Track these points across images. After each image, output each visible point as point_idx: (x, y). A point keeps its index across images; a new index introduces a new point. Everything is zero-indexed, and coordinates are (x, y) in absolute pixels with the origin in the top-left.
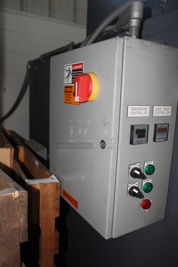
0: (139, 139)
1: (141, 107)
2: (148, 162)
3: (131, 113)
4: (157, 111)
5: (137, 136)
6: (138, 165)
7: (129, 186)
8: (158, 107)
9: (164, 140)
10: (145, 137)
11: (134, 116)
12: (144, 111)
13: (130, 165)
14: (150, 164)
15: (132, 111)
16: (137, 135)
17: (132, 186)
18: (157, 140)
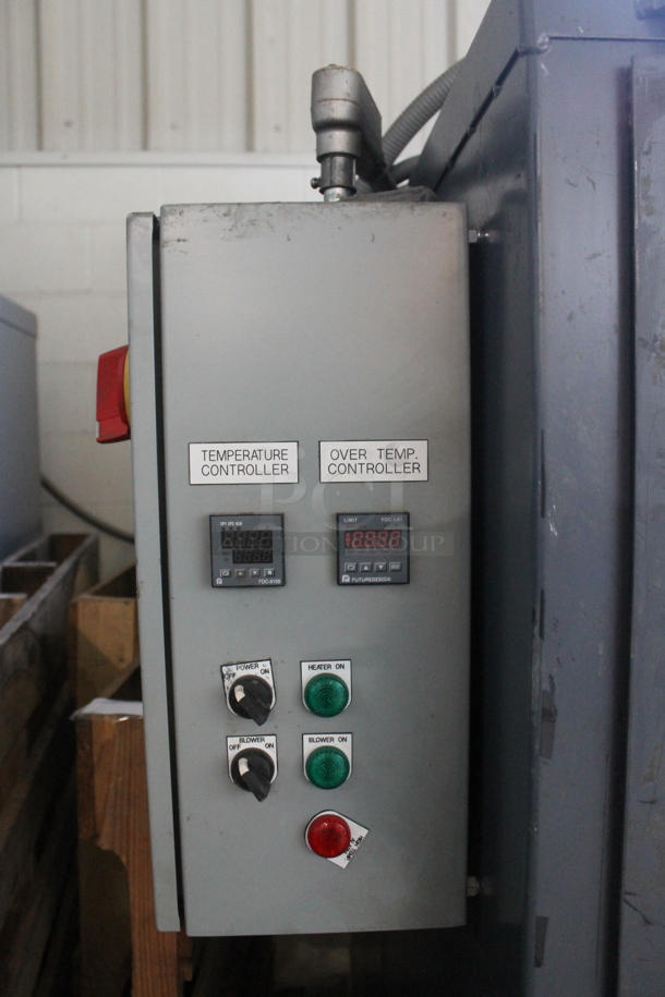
0: (240, 570)
1: (251, 447)
2: (317, 663)
3: (206, 470)
4: (340, 460)
5: (230, 557)
6: (266, 671)
7: (234, 747)
8: (344, 446)
9: (389, 579)
10: (271, 561)
11: (222, 479)
12: (272, 462)
13: (226, 665)
14: (328, 671)
15: (211, 463)
16: (230, 551)
17: (244, 746)
18: (345, 578)
